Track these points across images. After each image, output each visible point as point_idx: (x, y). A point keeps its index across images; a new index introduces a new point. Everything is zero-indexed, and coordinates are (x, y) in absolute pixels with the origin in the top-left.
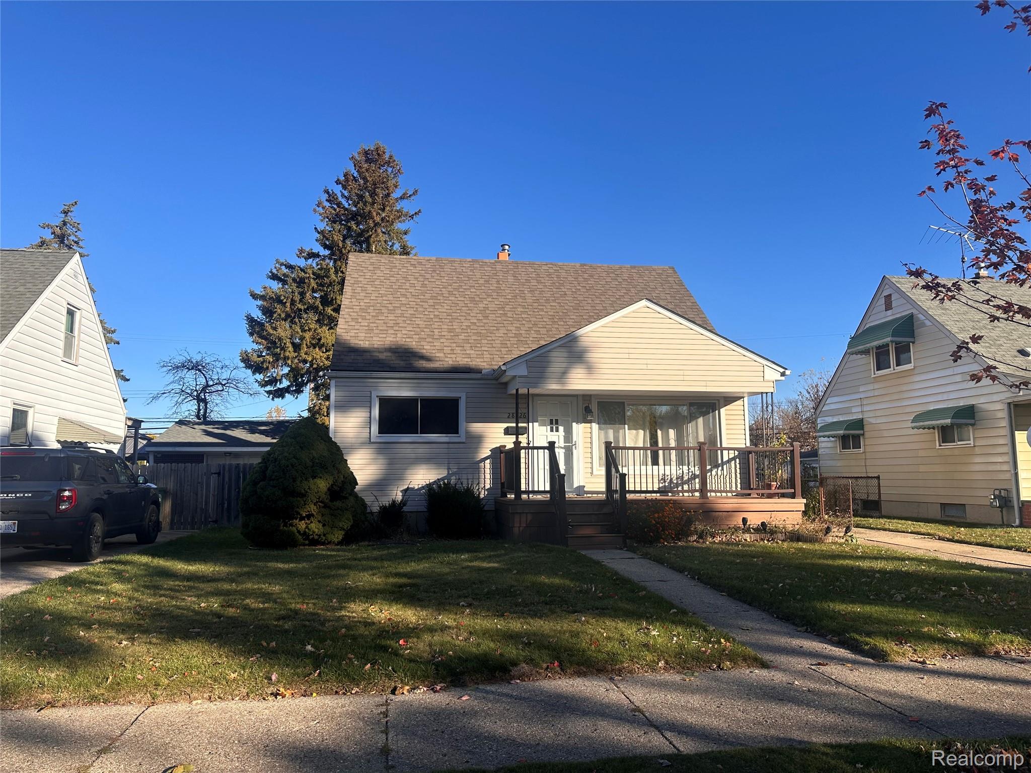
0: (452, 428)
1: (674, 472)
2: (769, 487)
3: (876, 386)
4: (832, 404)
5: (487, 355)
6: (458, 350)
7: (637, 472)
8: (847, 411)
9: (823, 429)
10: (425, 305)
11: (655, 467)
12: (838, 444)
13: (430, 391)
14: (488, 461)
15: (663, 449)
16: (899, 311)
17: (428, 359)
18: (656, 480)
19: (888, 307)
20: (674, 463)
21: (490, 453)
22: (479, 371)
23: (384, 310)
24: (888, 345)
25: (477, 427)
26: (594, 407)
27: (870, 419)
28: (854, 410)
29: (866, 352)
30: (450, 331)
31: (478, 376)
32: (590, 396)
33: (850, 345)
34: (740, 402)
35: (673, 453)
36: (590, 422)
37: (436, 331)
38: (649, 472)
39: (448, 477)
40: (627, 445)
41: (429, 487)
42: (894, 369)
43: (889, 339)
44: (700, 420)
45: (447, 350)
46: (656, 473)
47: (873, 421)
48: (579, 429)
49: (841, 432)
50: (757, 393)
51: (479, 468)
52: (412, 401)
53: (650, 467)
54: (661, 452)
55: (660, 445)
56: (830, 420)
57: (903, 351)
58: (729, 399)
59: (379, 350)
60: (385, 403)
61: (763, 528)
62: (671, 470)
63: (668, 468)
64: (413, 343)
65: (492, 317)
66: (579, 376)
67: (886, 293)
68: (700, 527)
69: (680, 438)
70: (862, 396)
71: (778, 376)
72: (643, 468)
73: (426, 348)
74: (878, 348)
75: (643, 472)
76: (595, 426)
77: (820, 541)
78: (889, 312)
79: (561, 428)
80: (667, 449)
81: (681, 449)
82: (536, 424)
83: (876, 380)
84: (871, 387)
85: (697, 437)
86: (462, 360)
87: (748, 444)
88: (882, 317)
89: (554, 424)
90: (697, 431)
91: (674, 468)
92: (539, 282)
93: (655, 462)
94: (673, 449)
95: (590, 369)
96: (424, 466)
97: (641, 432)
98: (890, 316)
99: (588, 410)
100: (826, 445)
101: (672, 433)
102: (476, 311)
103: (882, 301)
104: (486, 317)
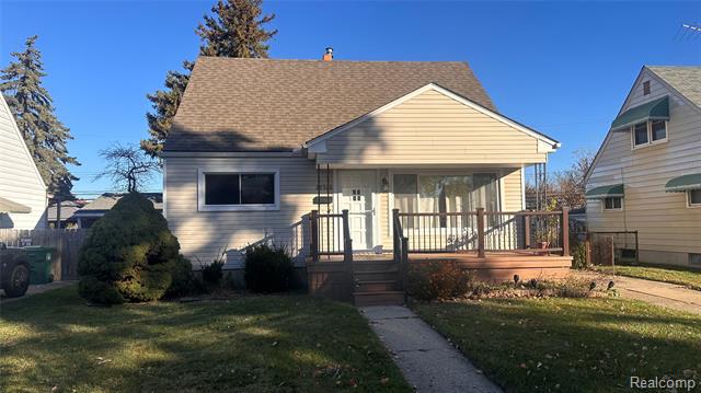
0: (270, 199)
1: (460, 233)
2: (540, 246)
3: (635, 157)
4: (597, 173)
5: (300, 137)
6: (276, 133)
7: (427, 233)
8: (611, 178)
9: (591, 192)
10: (254, 96)
11: (443, 229)
12: (602, 205)
13: (250, 167)
14: (299, 226)
15: (450, 214)
16: (657, 94)
17: (249, 141)
18: (444, 240)
19: (647, 91)
20: (460, 225)
21: (300, 220)
22: (291, 150)
23: (218, 101)
24: (645, 123)
25: (291, 198)
26: (390, 180)
27: (629, 184)
28: (616, 177)
29: (627, 130)
30: (271, 117)
31: (290, 154)
32: (387, 170)
33: (614, 124)
34: (517, 172)
35: (459, 217)
36: (387, 192)
37: (260, 118)
38: (438, 233)
39: (266, 240)
40: (420, 212)
41: (249, 248)
42: (650, 143)
43: (647, 118)
44: (483, 189)
45: (266, 133)
46: (443, 233)
47: (631, 186)
48: (377, 198)
49: (605, 195)
50: (532, 164)
51: (292, 232)
52: (234, 177)
53: (438, 229)
54: (449, 217)
55: (448, 211)
56: (595, 185)
57: (658, 128)
58: (508, 170)
59: (208, 135)
60: (210, 178)
61: (532, 284)
62: (457, 231)
63: (454, 229)
64: (238, 128)
65: (309, 105)
66: (375, 152)
67: (644, 81)
68: (476, 284)
69: (465, 205)
70: (622, 165)
71: (550, 149)
72: (433, 230)
73: (249, 132)
74: (637, 126)
75: (433, 233)
76: (391, 195)
77: (585, 296)
78: (648, 96)
79: (362, 198)
80: (454, 214)
81: (465, 214)
82: (340, 195)
83: (635, 152)
84: (632, 158)
85: (480, 203)
86: (278, 142)
87: (524, 208)
88: (641, 100)
89: (356, 194)
90: (480, 197)
91: (460, 229)
92: (352, 76)
93: (443, 225)
94: (459, 214)
95: (384, 147)
96: (247, 231)
97: (432, 199)
98: (648, 99)
99: (385, 182)
100: (593, 205)
101: (458, 200)
102: (296, 100)
103: (642, 86)
104: (304, 106)
